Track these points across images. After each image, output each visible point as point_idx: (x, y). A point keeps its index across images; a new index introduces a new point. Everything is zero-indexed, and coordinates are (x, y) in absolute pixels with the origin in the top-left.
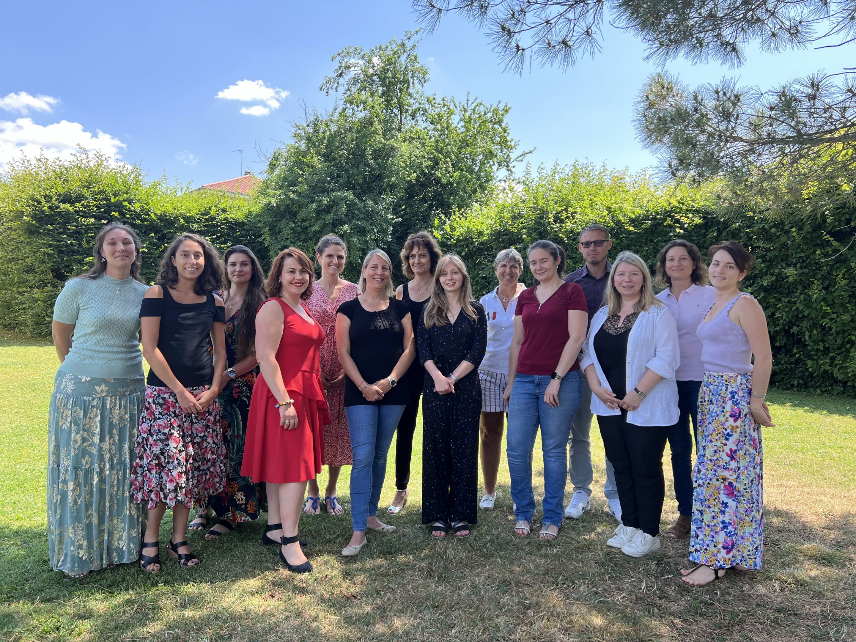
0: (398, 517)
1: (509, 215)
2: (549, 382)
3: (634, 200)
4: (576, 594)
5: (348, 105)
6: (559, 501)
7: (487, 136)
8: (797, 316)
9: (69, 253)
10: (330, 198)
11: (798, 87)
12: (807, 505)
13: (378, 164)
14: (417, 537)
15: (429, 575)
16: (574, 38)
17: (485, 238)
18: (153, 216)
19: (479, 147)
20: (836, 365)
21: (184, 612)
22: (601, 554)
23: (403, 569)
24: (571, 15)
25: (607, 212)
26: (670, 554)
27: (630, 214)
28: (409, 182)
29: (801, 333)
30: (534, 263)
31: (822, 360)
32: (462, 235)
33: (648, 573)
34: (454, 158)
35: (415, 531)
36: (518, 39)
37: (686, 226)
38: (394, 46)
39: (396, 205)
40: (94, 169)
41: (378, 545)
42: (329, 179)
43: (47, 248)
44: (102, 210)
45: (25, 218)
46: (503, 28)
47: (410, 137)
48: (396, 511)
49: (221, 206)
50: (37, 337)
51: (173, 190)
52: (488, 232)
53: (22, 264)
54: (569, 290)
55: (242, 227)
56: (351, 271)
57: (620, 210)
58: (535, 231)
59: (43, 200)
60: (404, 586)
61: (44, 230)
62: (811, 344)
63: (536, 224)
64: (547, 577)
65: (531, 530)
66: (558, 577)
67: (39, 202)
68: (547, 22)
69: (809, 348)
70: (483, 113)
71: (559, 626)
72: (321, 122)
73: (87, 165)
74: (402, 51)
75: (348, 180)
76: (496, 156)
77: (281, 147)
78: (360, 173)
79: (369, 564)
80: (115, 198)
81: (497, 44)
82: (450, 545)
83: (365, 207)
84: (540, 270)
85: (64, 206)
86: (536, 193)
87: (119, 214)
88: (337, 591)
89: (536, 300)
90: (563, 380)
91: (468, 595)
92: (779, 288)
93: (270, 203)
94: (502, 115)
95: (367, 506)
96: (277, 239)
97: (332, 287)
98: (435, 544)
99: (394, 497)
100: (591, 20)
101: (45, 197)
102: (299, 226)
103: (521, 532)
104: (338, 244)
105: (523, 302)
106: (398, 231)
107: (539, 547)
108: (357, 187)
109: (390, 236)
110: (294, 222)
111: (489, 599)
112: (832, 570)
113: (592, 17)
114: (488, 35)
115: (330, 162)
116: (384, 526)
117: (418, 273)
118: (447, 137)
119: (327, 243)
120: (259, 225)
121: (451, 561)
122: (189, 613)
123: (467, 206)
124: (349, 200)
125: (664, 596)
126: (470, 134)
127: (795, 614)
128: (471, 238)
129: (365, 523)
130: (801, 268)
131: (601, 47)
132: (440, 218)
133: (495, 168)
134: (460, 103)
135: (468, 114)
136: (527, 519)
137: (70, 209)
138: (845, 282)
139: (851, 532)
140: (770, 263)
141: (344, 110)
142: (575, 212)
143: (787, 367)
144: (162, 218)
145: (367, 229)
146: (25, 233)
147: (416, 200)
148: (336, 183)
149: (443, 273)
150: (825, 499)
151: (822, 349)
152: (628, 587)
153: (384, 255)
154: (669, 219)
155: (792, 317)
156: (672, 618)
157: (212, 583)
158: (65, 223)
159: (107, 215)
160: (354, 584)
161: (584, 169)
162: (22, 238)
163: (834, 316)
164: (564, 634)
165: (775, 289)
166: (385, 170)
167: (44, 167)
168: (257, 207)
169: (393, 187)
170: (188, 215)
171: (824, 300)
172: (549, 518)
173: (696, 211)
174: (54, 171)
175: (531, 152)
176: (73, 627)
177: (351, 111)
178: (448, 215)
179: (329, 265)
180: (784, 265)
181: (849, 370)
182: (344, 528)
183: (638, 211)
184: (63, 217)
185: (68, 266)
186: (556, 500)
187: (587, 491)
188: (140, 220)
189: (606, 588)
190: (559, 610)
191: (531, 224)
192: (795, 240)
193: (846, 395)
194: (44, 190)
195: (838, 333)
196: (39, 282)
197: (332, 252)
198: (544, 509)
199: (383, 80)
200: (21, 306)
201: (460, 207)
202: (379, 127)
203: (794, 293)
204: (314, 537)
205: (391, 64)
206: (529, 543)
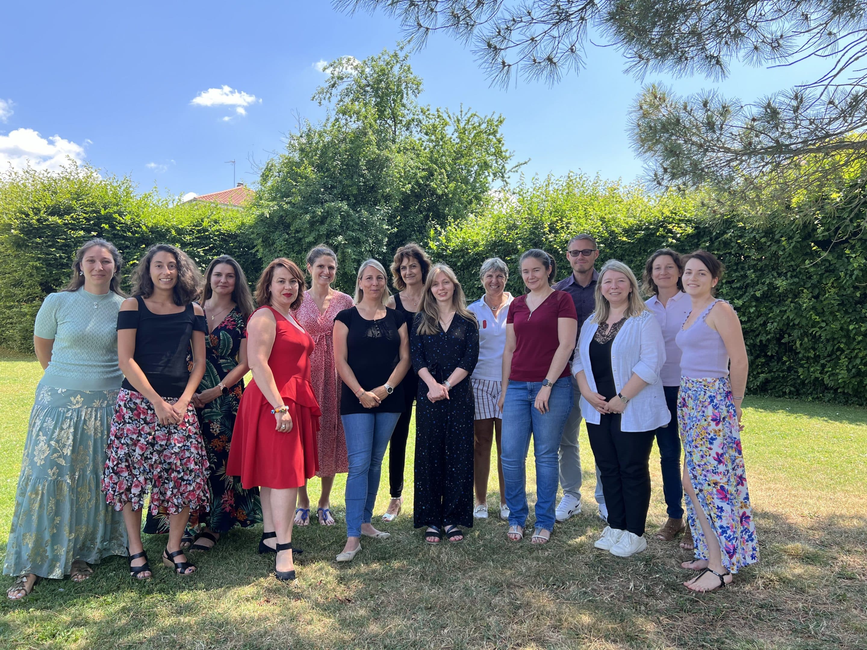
0: (392, 524)
1: (504, 226)
2: (540, 389)
3: (628, 211)
4: (565, 594)
5: (341, 115)
6: (551, 505)
7: (482, 146)
8: (788, 324)
9: (58, 266)
10: (324, 209)
11: (782, 99)
12: (793, 507)
13: (372, 175)
14: (410, 543)
15: (423, 578)
16: (559, 55)
17: (480, 249)
18: (144, 228)
19: (475, 158)
20: (827, 372)
21: (180, 618)
22: (591, 556)
23: (397, 574)
24: (555, 33)
25: (601, 223)
26: (659, 555)
27: (624, 225)
28: (403, 193)
29: (793, 341)
30: (527, 271)
31: (812, 367)
32: (457, 246)
33: (636, 573)
34: (449, 169)
35: (410, 537)
36: (504, 55)
37: (678, 236)
38: (386, 57)
39: (391, 217)
40: (83, 181)
41: (372, 552)
42: (322, 190)
43: (36, 261)
44: (92, 222)
45: (13, 231)
46: (489, 45)
47: (405, 148)
48: (391, 519)
49: (213, 217)
50: (25, 352)
51: (165, 202)
52: (484, 242)
53: (9, 278)
54: (559, 298)
55: (234, 239)
56: (346, 282)
57: (614, 220)
58: (530, 242)
59: (31, 213)
60: (397, 589)
61: (32, 243)
62: (802, 352)
63: (531, 234)
64: (538, 578)
65: (524, 534)
66: (549, 578)
67: (27, 215)
68: (532, 39)
69: (800, 355)
70: (478, 124)
71: (548, 624)
72: (315, 132)
73: (76, 176)
74: (395, 62)
75: (342, 191)
76: (491, 167)
77: (275, 158)
78: (354, 184)
79: (363, 568)
80: (105, 210)
81: (483, 60)
82: (444, 550)
83: (359, 218)
84: (532, 279)
85: (52, 219)
86: (531, 204)
87: (110, 227)
88: (332, 595)
89: (527, 308)
90: (554, 386)
91: (461, 597)
92: (770, 297)
93: (263, 214)
94: (497, 126)
95: (362, 513)
96: (270, 251)
97: (323, 297)
98: (429, 549)
99: (388, 505)
100: (574, 38)
101: (33, 209)
102: (292, 237)
103: (513, 537)
104: (329, 254)
105: (514, 311)
106: (393, 242)
107: (531, 550)
108: (352, 198)
109: (385, 248)
110: (288, 234)
111: (481, 600)
112: (815, 568)
113: (576, 35)
114: (475, 52)
115: (324, 173)
116: (378, 532)
117: (411, 284)
118: (442, 148)
119: (318, 254)
120: (252, 236)
121: (444, 565)
122: (184, 619)
123: (464, 217)
124: (343, 211)
125: (652, 595)
126: (465, 145)
127: (778, 610)
128: (467, 249)
129: (359, 529)
130: (791, 277)
131: (585, 64)
132: (436, 229)
133: (490, 179)
134: (454, 114)
135: (462, 125)
136: (521, 524)
137: (59, 221)
138: (836, 290)
139: (835, 532)
140: (761, 272)
141: (337, 120)
142: (569, 223)
143: (779, 375)
144: (152, 230)
145: (361, 240)
146: (13, 245)
147: (411, 211)
148: (330, 194)
149: (434, 283)
150: (811, 502)
151: (812, 356)
152: (616, 587)
153: (377, 265)
154: (661, 229)
155: (783, 325)
156: (658, 615)
157: (207, 590)
158: (53, 236)
159: (96, 228)
160: (348, 588)
161: (578, 179)
162: (9, 252)
163: (823, 325)
164: (553, 632)
165: (767, 297)
166: (379, 180)
167: (31, 179)
168: (249, 218)
169: (387, 198)
170: (180, 226)
171: (814, 308)
172: (541, 522)
173: (688, 221)
174: (42, 183)
175: (526, 163)
176: (69, 633)
177: (344, 121)
178: (443, 225)
179: (320, 275)
180: (775, 274)
181: (840, 377)
182: (338, 536)
183: (631, 221)
184: (52, 229)
185: (57, 280)
186: (548, 505)
187: (576, 495)
188: (131, 232)
189: (595, 587)
190: (548, 609)
191: (527, 234)
192: (784, 249)
193: (837, 402)
194: (31, 202)
195: (828, 341)
196: (27, 296)
197: (323, 263)
198: (536, 514)
199: (376, 90)
200: (8, 321)
201: (455, 218)
202: (373, 138)
203: (785, 301)
204: (308, 545)
205: (384, 74)
206: (521, 547)
